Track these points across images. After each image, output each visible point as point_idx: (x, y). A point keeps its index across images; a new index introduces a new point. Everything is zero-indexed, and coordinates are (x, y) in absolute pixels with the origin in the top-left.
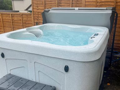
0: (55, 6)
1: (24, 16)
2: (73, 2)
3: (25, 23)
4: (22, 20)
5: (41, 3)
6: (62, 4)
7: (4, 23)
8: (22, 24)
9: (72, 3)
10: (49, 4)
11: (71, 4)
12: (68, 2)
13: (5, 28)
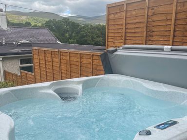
0: (140, 42)
1: (95, 57)
2: (177, 32)
3: (96, 69)
4: (93, 63)
5: (120, 35)
6: (155, 38)
7: (72, 66)
8: (91, 70)
9: (174, 36)
10: (131, 38)
11: (171, 37)
12: (166, 34)
13: (72, 74)
